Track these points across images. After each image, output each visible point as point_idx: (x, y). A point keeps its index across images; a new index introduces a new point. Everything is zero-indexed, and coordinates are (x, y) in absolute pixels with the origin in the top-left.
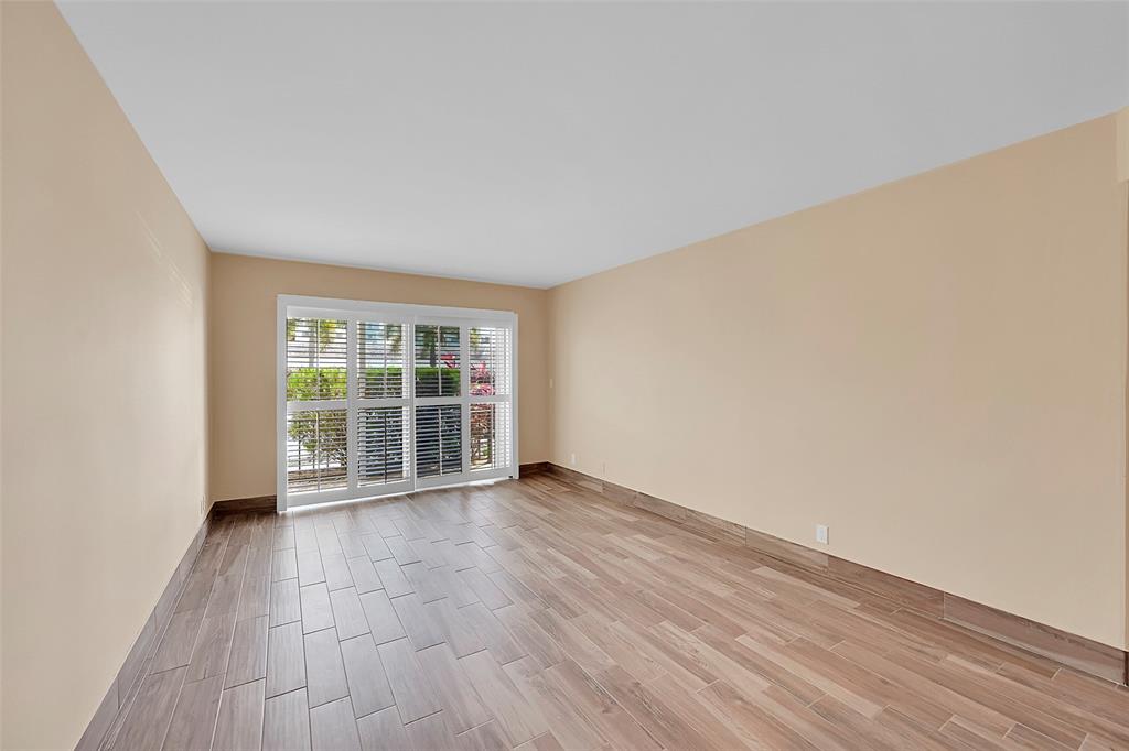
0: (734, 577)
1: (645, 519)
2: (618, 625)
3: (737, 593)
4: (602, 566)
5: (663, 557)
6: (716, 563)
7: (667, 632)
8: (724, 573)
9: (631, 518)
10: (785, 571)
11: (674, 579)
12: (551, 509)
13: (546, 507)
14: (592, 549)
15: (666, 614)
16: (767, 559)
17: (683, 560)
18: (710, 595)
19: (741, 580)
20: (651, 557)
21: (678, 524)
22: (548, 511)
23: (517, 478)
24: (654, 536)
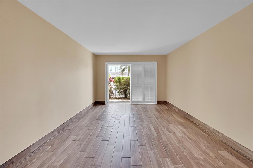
0: (208, 151)
1: (187, 122)
2: (152, 153)
3: (204, 158)
4: (161, 133)
5: (183, 135)
6: (203, 143)
7: (165, 162)
8: (205, 148)
9: (181, 120)
10: (236, 157)
11: (182, 144)
12: (159, 113)
13: (158, 112)
14: (162, 127)
15: (170, 155)
16: (229, 148)
17: (190, 139)
18: (192, 154)
19: (210, 154)
20: (179, 134)
21: (197, 126)
22: (158, 114)
23: (157, 104)
24: (185, 128)
